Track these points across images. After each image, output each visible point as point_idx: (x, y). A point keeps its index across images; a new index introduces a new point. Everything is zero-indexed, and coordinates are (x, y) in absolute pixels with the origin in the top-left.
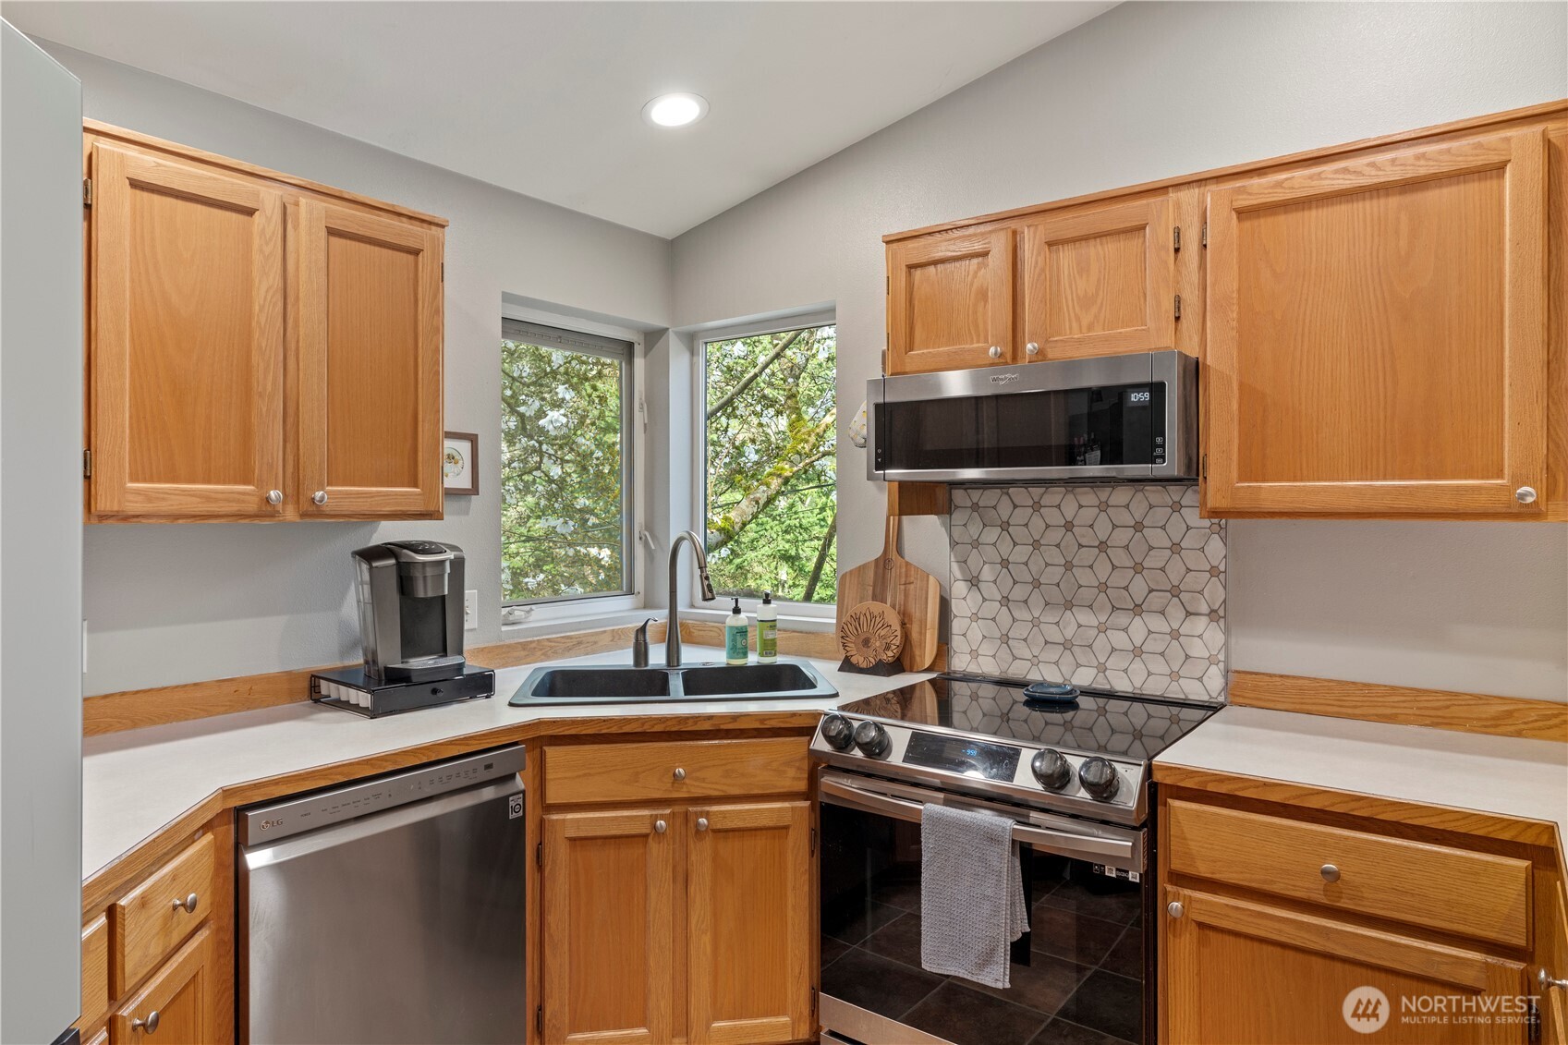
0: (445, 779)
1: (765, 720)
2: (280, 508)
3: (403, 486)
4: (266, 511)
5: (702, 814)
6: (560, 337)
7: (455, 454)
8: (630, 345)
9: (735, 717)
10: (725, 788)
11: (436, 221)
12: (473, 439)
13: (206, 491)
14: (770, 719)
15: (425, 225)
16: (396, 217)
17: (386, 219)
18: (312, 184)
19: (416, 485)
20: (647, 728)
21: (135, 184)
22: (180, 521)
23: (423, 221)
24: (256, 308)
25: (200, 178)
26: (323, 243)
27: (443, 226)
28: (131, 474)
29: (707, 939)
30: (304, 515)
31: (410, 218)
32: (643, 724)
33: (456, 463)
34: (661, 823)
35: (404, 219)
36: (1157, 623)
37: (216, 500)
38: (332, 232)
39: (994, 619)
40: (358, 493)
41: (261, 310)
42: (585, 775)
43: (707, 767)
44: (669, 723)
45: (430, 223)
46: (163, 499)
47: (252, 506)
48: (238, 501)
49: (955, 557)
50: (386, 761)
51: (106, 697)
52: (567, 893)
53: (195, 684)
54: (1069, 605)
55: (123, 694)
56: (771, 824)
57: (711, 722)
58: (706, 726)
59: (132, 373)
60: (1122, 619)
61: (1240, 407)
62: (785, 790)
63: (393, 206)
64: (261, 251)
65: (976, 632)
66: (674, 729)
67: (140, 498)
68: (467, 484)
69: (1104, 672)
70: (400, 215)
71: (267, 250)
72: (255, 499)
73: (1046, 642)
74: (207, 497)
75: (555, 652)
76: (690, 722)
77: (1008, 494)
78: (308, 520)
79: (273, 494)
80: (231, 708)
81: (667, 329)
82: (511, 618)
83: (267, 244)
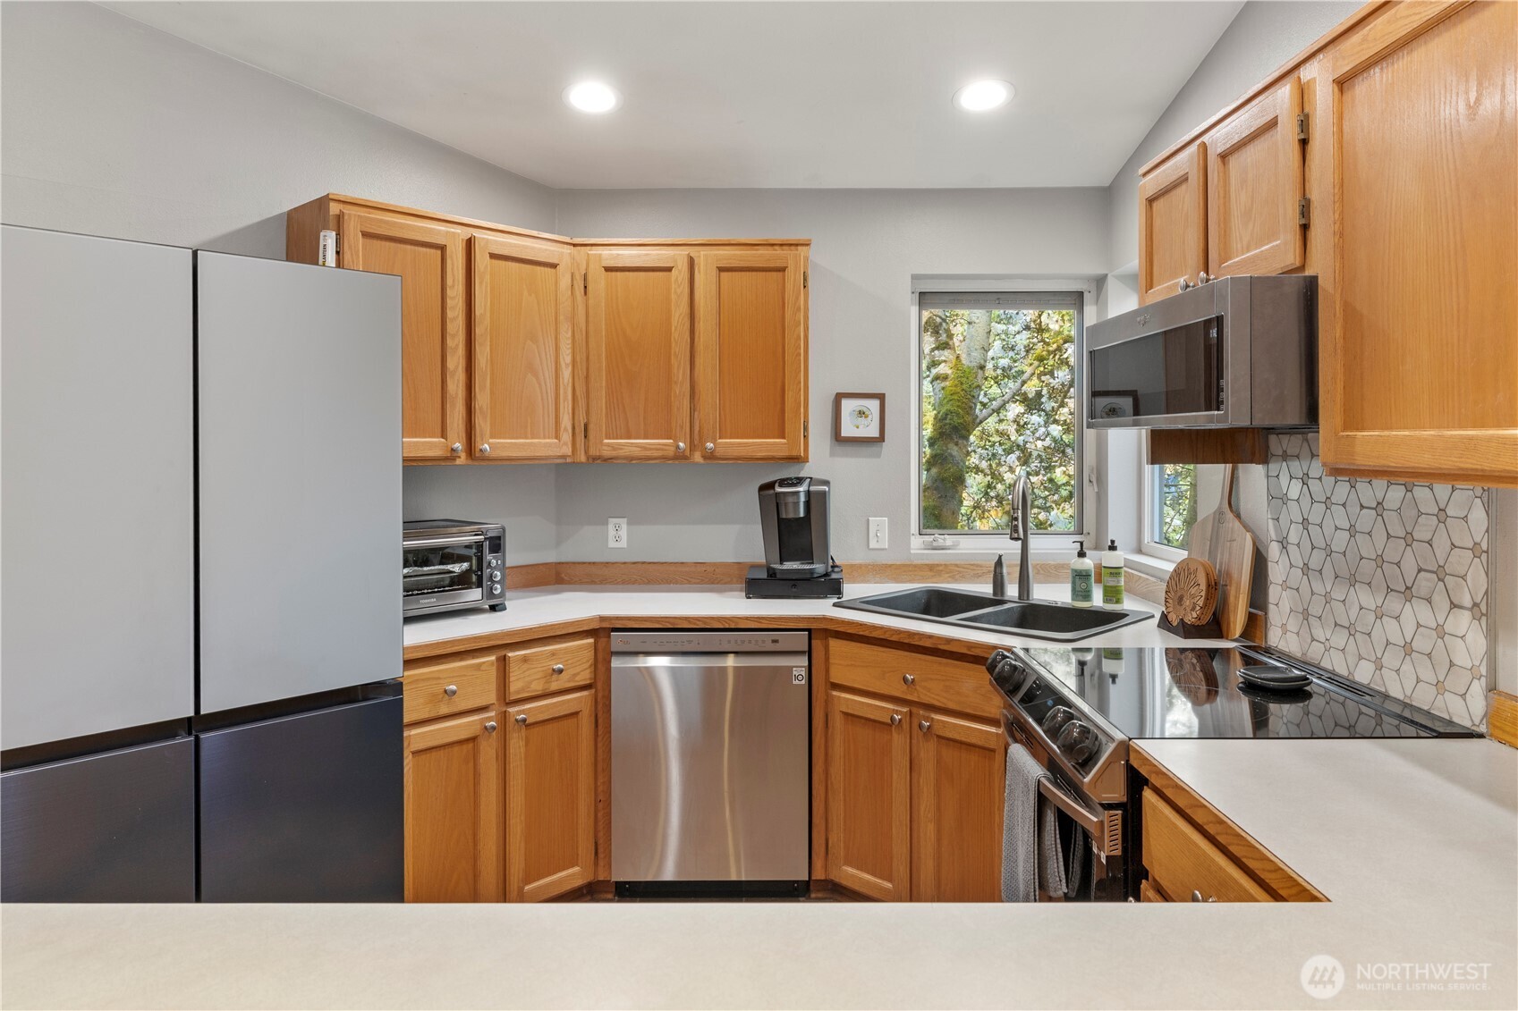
0: (739, 642)
1: (972, 647)
2: (688, 453)
3: (774, 438)
4: (680, 457)
5: (927, 719)
6: (998, 299)
7: (865, 410)
8: (1081, 294)
9: (949, 641)
10: (945, 701)
11: (801, 242)
12: (881, 397)
13: (646, 443)
14: (975, 647)
15: (793, 248)
16: (769, 248)
17: (762, 251)
18: (709, 240)
19: (784, 438)
20: (886, 636)
21: (608, 269)
22: (634, 462)
23: (791, 245)
24: (673, 328)
25: (639, 256)
26: (714, 279)
27: (808, 245)
28: (606, 435)
29: (931, 827)
30: (705, 457)
31: (781, 245)
32: (885, 632)
33: (866, 417)
34: (897, 717)
35: (777, 248)
36: (1424, 613)
37: (651, 449)
38: (721, 269)
39: (1297, 590)
40: (740, 444)
41: (676, 328)
42: (852, 665)
43: (931, 679)
44: (902, 635)
45: (797, 245)
46: (621, 449)
47: (671, 452)
48: (662, 450)
49: (1271, 513)
50: (699, 621)
51: (634, 563)
52: (842, 754)
53: (682, 563)
54: (1353, 581)
55: (644, 563)
56: (980, 743)
57: (931, 641)
58: (928, 644)
59: (606, 378)
60: (1394, 604)
61: (1344, 334)
62: (992, 716)
63: (767, 240)
64: (676, 292)
65: (1286, 605)
66: (906, 641)
67: (610, 448)
68: (876, 434)
69: (1380, 670)
70: (773, 245)
71: (679, 291)
72: (673, 449)
73: (1336, 624)
74: (644, 448)
75: (963, 577)
76: (916, 637)
77: (1307, 440)
78: (709, 461)
79: (681, 445)
80: (702, 582)
81: (1107, 275)
82: (935, 544)
83: (679, 286)
